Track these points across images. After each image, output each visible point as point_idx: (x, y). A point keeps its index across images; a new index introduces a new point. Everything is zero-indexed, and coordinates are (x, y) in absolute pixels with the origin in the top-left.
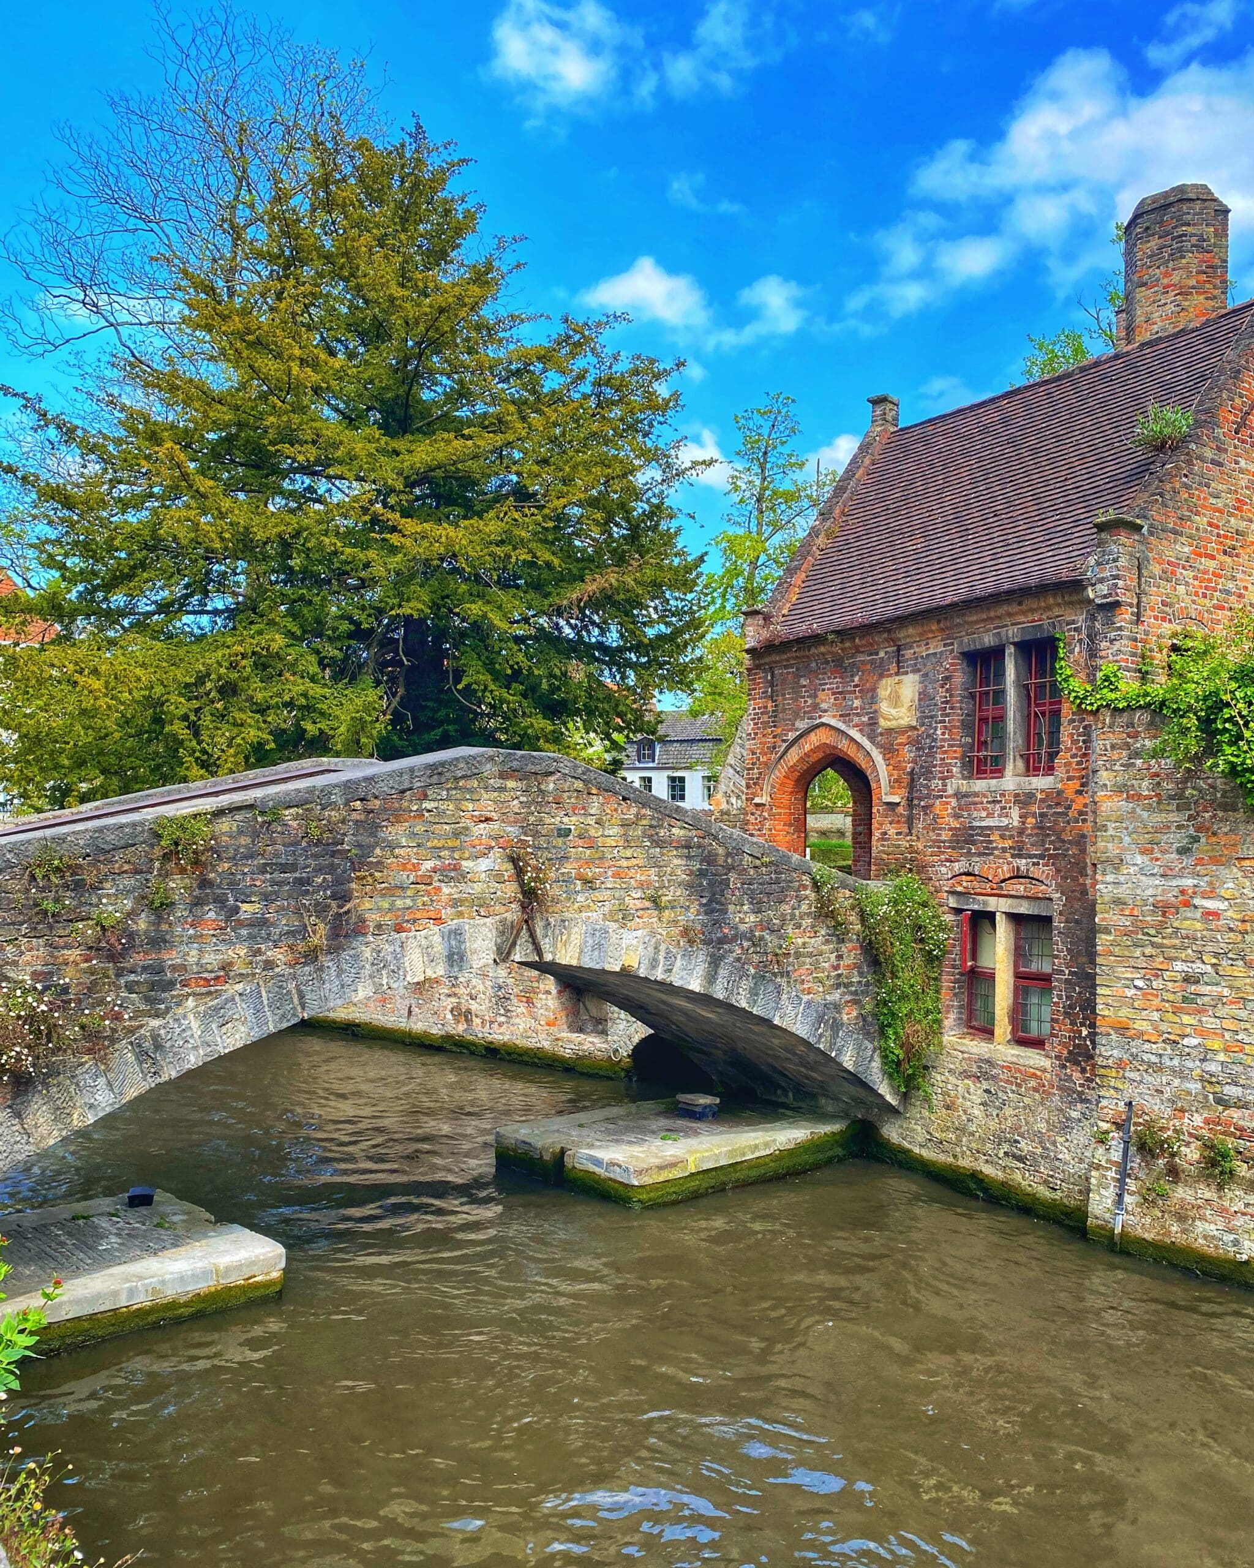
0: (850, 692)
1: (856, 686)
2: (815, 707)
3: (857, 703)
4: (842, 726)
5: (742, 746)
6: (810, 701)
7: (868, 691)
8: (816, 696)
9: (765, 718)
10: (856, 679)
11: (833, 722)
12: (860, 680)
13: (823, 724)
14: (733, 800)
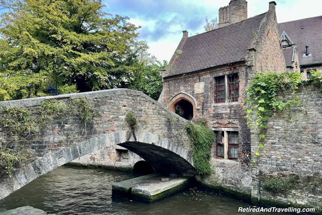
0: (188, 86)
2: (179, 89)
7: (192, 86)
8: (179, 87)
9: (167, 92)
11: (184, 92)
13: (181, 93)
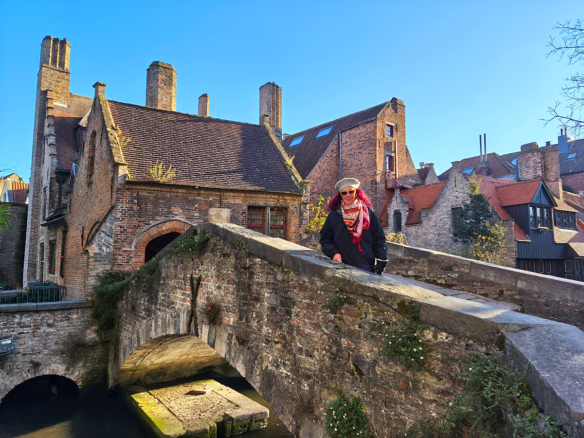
0: (193, 210)
1: (197, 208)
2: (170, 213)
3: (196, 214)
5: (112, 223)
6: (165, 210)
7: (203, 211)
8: (170, 208)
9: (132, 213)
10: (196, 206)
11: (182, 220)
12: (198, 206)
13: (176, 220)
14: (104, 248)
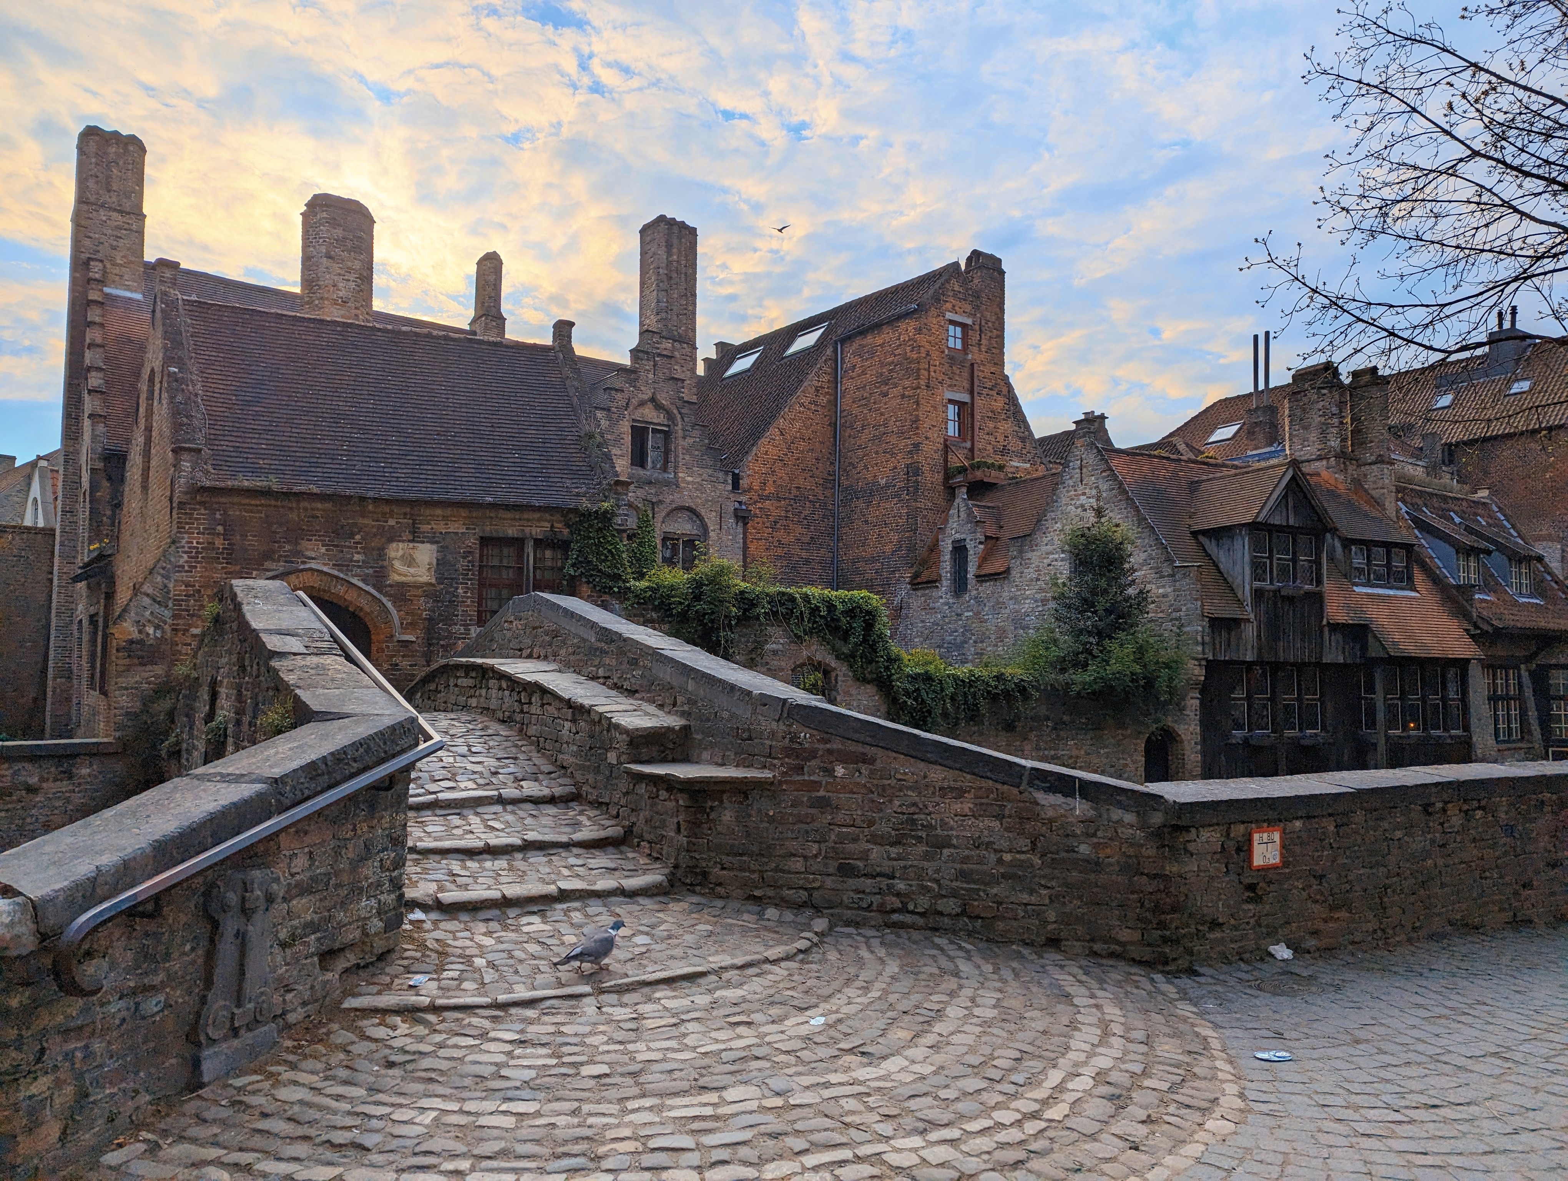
0: (350, 547)
1: (359, 543)
2: (298, 553)
3: (356, 557)
4: (342, 575)
5: (167, 578)
6: (287, 547)
8: (297, 543)
9: (212, 554)
10: (358, 537)
11: (325, 569)
12: (362, 538)
13: (311, 569)
14: (151, 631)
